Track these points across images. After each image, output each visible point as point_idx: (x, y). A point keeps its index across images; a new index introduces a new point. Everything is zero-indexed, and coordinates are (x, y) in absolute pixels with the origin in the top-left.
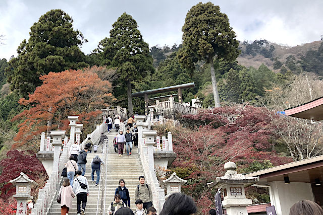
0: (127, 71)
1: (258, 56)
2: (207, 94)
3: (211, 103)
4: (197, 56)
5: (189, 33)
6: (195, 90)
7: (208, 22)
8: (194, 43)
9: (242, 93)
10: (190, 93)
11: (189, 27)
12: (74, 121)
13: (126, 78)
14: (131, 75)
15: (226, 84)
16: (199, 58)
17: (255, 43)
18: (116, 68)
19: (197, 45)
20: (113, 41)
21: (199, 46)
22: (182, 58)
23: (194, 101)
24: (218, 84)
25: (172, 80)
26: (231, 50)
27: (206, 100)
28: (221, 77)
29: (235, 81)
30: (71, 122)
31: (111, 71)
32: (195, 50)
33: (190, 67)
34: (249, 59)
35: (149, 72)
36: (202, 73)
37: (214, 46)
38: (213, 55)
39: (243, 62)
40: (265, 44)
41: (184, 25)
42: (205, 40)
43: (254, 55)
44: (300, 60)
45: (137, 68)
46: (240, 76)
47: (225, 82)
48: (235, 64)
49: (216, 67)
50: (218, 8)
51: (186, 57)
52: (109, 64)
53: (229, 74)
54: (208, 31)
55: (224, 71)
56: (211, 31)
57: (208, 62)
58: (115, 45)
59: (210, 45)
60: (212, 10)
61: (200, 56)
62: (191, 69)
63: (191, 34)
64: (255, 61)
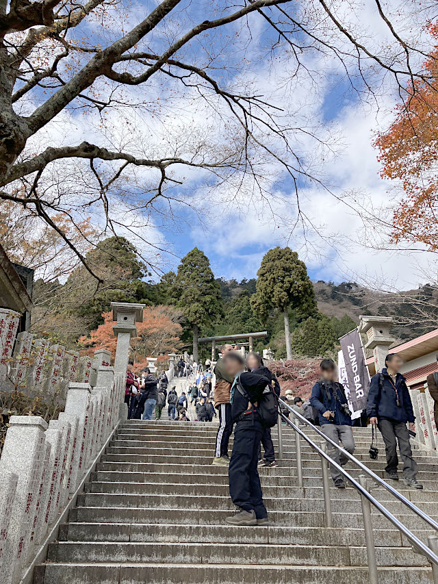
0: (196, 313)
1: (346, 302)
2: (280, 345)
3: (284, 356)
4: (271, 304)
5: (265, 278)
6: (266, 340)
7: (285, 269)
8: (269, 290)
9: (321, 347)
10: (260, 343)
11: (264, 272)
12: (153, 363)
13: (194, 321)
14: (200, 317)
15: (303, 335)
16: (273, 306)
17: (343, 285)
18: (184, 308)
19: (271, 292)
20: (182, 278)
21: (274, 293)
22: (256, 304)
23: (265, 352)
24: (293, 334)
25: (239, 325)
26: (306, 301)
27: (279, 352)
28: (297, 326)
29: (313, 332)
30: (150, 363)
31: (178, 312)
32: (270, 298)
33: (263, 315)
34: (334, 305)
35: (219, 316)
36: (275, 319)
37: (290, 295)
38: (288, 304)
39: (326, 309)
40: (354, 288)
41: (260, 269)
42: (281, 287)
43: (341, 301)
44: (394, 311)
45: (207, 310)
46: (320, 327)
47: (302, 332)
48: (314, 312)
49: (290, 317)
50: (296, 255)
51: (260, 304)
52: (175, 303)
53: (307, 324)
54: (284, 278)
55: (301, 319)
56: (287, 279)
57: (283, 311)
58: (183, 282)
59: (286, 293)
60: (290, 256)
61: (274, 304)
62: (265, 317)
63: (267, 280)
64: (341, 308)
